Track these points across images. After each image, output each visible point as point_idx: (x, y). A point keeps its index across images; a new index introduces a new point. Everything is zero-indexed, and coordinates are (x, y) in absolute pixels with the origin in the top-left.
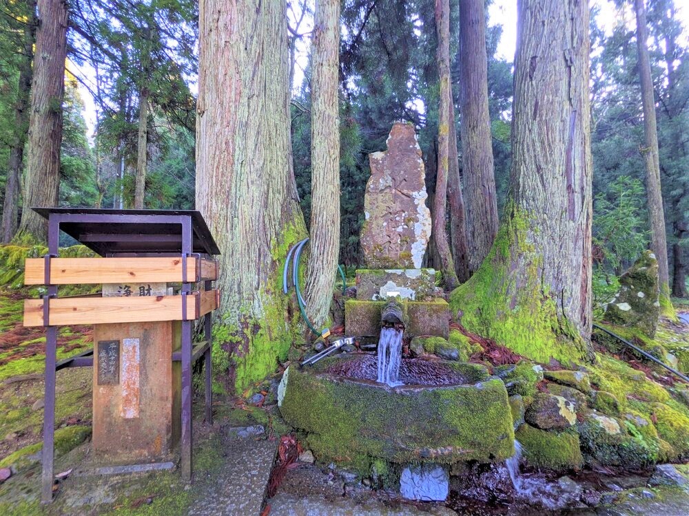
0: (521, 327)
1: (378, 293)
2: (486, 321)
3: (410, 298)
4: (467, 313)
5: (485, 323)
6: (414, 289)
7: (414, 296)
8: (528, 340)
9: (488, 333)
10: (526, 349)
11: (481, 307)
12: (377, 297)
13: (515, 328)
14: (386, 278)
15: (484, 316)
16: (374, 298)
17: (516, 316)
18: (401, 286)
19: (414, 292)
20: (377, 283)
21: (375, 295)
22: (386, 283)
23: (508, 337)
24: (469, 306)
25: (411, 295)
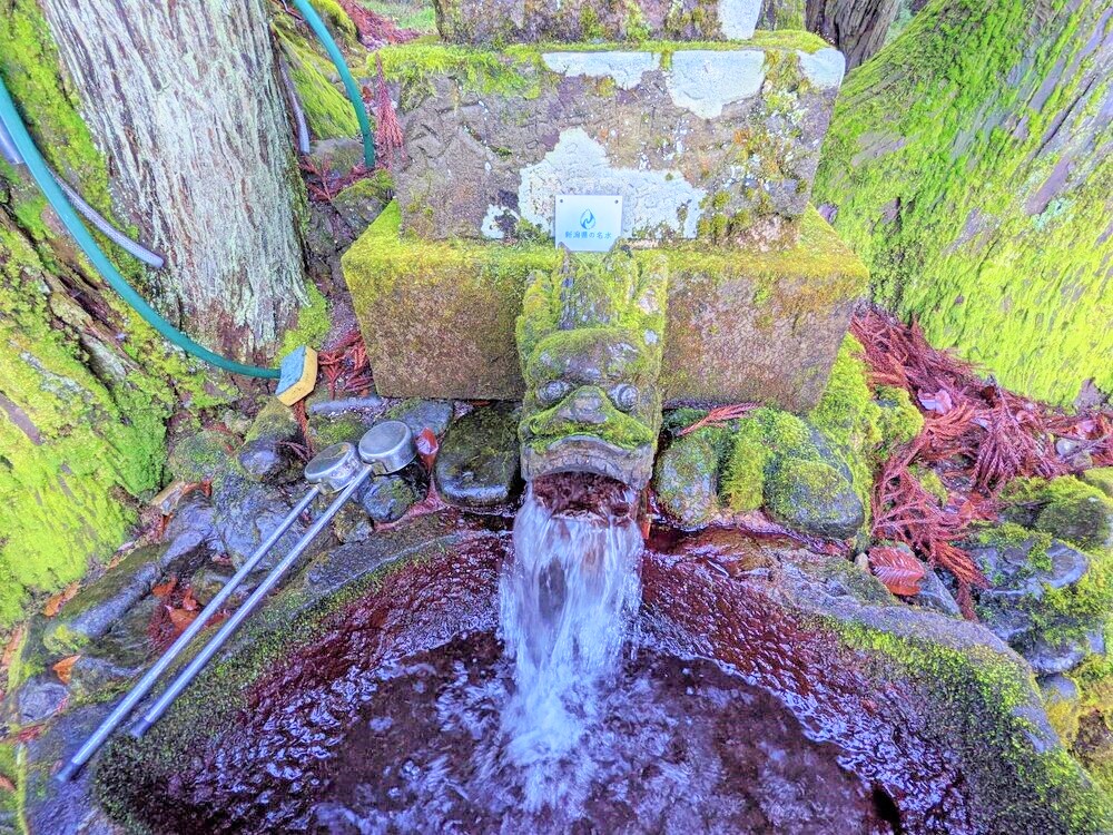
0: (1039, 284)
1: (510, 199)
2: (911, 252)
3: (674, 225)
4: (851, 216)
5: (902, 259)
6: (700, 177)
7: (694, 216)
8: (1044, 332)
9: (899, 295)
10: (1022, 362)
11: (907, 197)
12: (506, 223)
13: (1014, 288)
14: (554, 113)
15: (908, 230)
16: (490, 227)
17: (1034, 243)
18: (630, 160)
19: (699, 194)
20: (500, 141)
21: (495, 211)
22: (550, 142)
23: (977, 316)
24: (864, 193)
25: (682, 213)
